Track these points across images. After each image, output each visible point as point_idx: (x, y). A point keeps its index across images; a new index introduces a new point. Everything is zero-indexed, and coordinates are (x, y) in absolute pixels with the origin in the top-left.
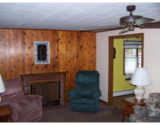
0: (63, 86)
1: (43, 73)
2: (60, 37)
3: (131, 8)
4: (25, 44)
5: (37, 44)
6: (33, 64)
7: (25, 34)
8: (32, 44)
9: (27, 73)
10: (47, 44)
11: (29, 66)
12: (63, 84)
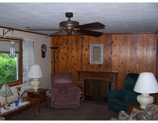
0: (115, 85)
1: (97, 72)
2: (113, 40)
3: (69, 15)
4: (83, 46)
5: (92, 46)
6: (89, 64)
7: (84, 38)
8: (89, 46)
9: (84, 70)
10: (101, 46)
11: (85, 64)
12: (115, 84)
